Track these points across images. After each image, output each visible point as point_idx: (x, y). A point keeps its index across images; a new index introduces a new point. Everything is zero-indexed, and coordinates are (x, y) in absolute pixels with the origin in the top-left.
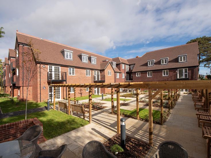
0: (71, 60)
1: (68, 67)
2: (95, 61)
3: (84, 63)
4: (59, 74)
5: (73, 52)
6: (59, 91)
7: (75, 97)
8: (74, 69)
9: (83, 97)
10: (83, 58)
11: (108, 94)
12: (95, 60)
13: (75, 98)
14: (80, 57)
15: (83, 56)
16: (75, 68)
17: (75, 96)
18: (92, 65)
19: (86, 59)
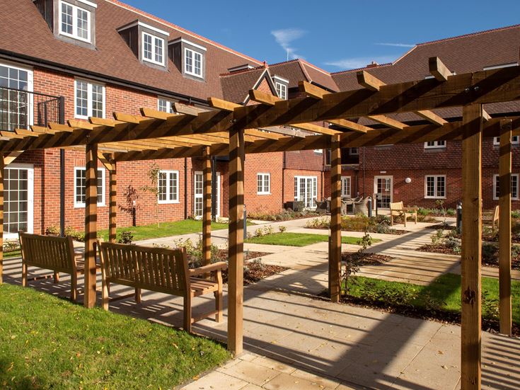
0: (85, 46)
1: (72, 76)
2: (198, 64)
3: (147, 68)
4: (24, 109)
5: (95, 6)
6: (24, 196)
7: (112, 226)
8: (104, 89)
9: (146, 229)
10: (142, 42)
11: (258, 219)
12: (198, 57)
13: (114, 231)
14: (130, 35)
15: (143, 33)
16: (108, 85)
17: (115, 220)
18: (185, 81)
19: (158, 50)
